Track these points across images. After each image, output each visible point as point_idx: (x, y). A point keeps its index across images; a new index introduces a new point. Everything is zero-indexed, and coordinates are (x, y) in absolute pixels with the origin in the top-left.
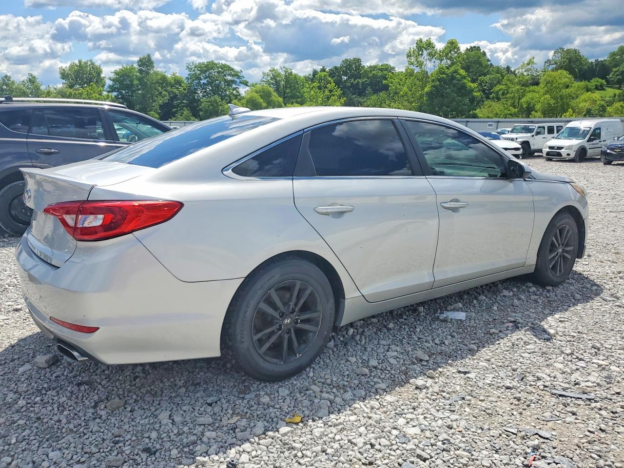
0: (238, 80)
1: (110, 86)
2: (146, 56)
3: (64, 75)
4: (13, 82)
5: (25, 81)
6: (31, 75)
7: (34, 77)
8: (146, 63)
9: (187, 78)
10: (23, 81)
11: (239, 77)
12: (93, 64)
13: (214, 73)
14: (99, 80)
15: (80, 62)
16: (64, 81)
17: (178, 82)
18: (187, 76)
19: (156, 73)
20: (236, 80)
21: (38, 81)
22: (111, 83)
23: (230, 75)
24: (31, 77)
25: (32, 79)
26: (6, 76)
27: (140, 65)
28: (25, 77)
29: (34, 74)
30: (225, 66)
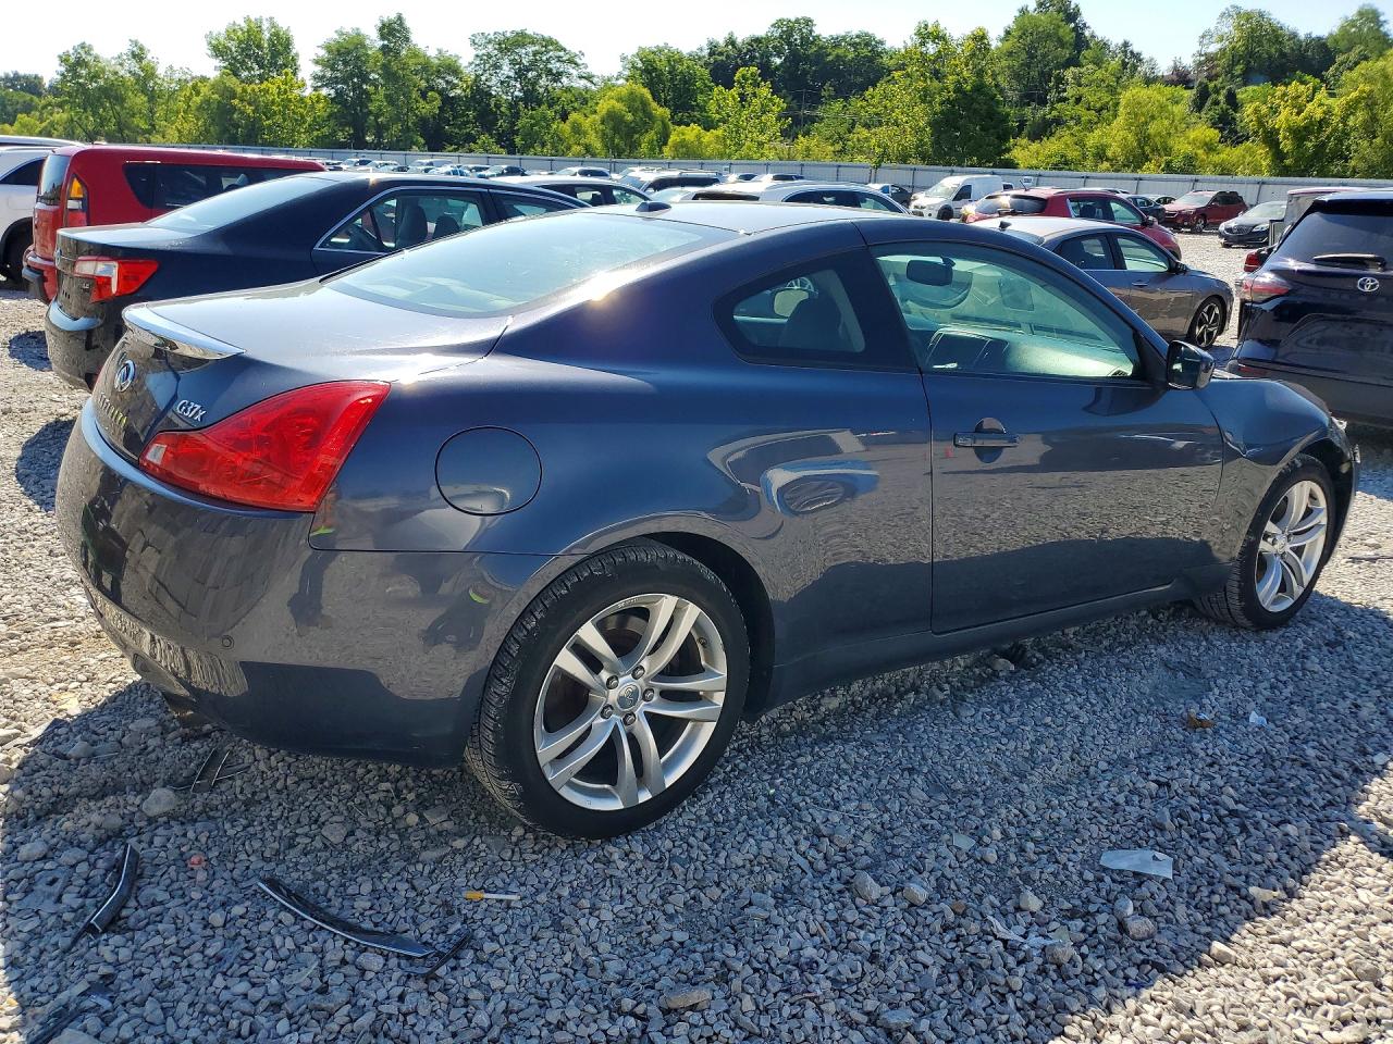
0: (574, 72)
1: (316, 78)
2: (393, 16)
3: (218, 51)
4: (96, 59)
5: (125, 57)
6: (136, 43)
7: (141, 49)
8: (393, 31)
9: (471, 64)
10: (119, 57)
11: (576, 64)
12: (273, 25)
13: (526, 54)
14: (292, 64)
15: (248, 20)
16: (217, 62)
17: (453, 69)
18: (471, 60)
19: (415, 54)
20: (571, 71)
21: (149, 57)
22: (318, 69)
23: (559, 59)
24: (135, 49)
25: (138, 55)
26: (83, 46)
27: (383, 37)
28: (124, 48)
29: (141, 41)
30: (549, 43)
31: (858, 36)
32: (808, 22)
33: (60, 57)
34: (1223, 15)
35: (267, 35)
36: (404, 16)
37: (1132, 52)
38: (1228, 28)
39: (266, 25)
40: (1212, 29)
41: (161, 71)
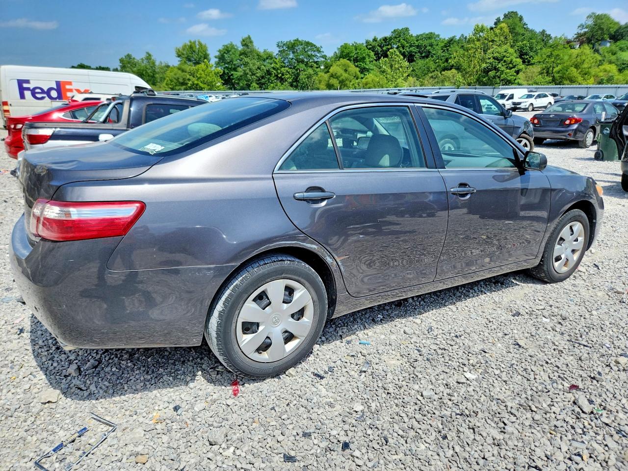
0: (318, 55)
2: (247, 36)
3: (179, 54)
4: (134, 58)
5: (144, 59)
6: (148, 53)
7: (150, 55)
8: (247, 42)
9: (277, 54)
10: (142, 59)
11: (319, 51)
12: (200, 44)
13: (299, 49)
14: (206, 56)
15: (190, 42)
16: (179, 59)
17: (270, 57)
18: (277, 52)
19: (255, 51)
21: (153, 58)
22: (217, 60)
23: (312, 50)
25: (149, 57)
26: (128, 55)
27: (243, 46)
28: (144, 56)
29: (150, 53)
30: (308, 44)
31: (427, 34)
32: (407, 29)
33: (120, 60)
34: (588, 17)
35: (198, 47)
36: (251, 36)
37: (546, 34)
38: (590, 22)
39: (197, 43)
40: (584, 24)
41: (157, 63)
